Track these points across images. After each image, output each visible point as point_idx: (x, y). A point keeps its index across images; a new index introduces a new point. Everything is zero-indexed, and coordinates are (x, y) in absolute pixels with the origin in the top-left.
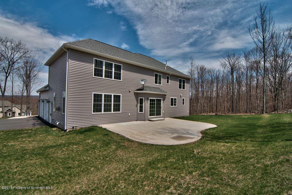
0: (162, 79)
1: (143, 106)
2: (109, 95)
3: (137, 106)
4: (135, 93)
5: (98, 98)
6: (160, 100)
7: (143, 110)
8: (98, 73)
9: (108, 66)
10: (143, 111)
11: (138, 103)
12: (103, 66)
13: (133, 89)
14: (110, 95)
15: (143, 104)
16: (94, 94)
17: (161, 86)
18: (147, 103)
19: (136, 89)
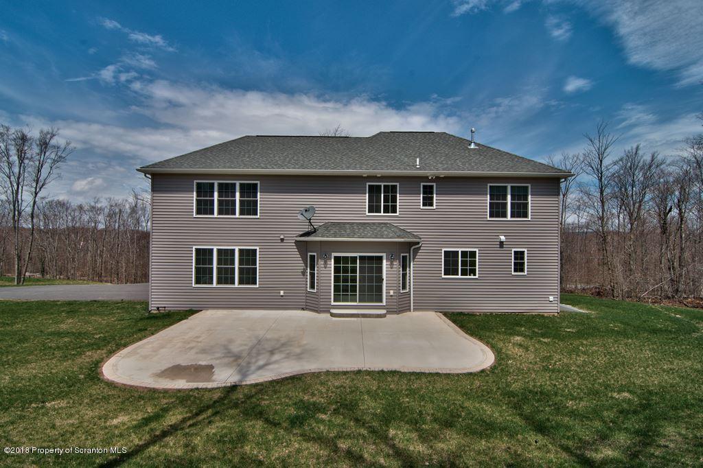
0: (398, 198)
1: (316, 275)
2: (228, 249)
3: (304, 273)
4: (296, 242)
5: (203, 256)
6: (380, 259)
7: (316, 284)
8: (204, 207)
9: (226, 190)
10: (316, 287)
11: (305, 266)
12: (213, 192)
13: (293, 234)
14: (230, 249)
15: (316, 269)
16: (197, 250)
17: (397, 217)
18: (325, 267)
19: (301, 233)
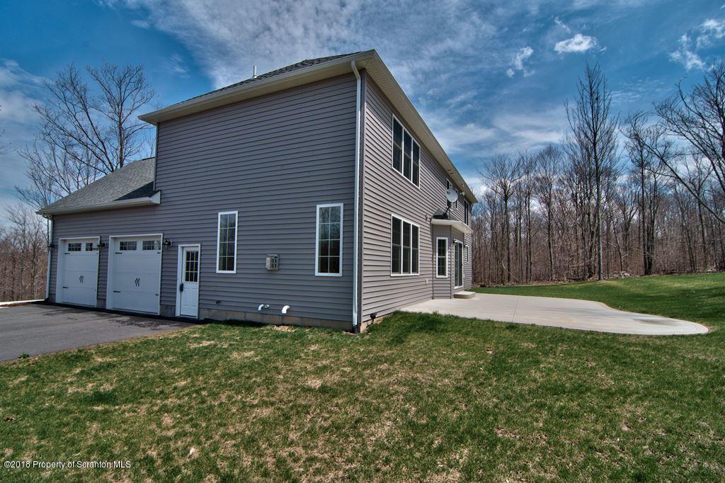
1: (447, 260)
2: (407, 224)
3: (432, 259)
4: (431, 224)
5: (396, 229)
7: (447, 270)
9: (407, 143)
10: (447, 273)
11: (434, 251)
12: (401, 140)
15: (447, 254)
16: (393, 218)
19: (432, 215)
